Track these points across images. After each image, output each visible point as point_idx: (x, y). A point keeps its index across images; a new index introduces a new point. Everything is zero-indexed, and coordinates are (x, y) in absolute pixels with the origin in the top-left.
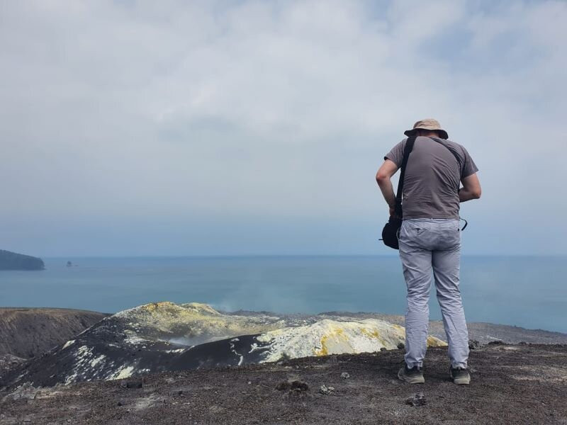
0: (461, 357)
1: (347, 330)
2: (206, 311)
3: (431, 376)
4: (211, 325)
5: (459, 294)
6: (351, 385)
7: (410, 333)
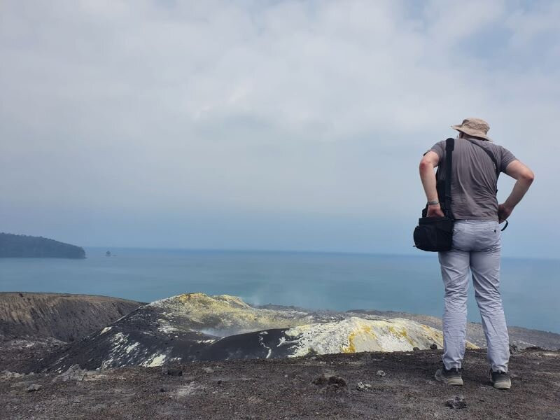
0: (501, 360)
1: (375, 329)
2: (237, 304)
3: (469, 379)
4: (241, 317)
5: (498, 296)
6: (388, 383)
7: (448, 332)
